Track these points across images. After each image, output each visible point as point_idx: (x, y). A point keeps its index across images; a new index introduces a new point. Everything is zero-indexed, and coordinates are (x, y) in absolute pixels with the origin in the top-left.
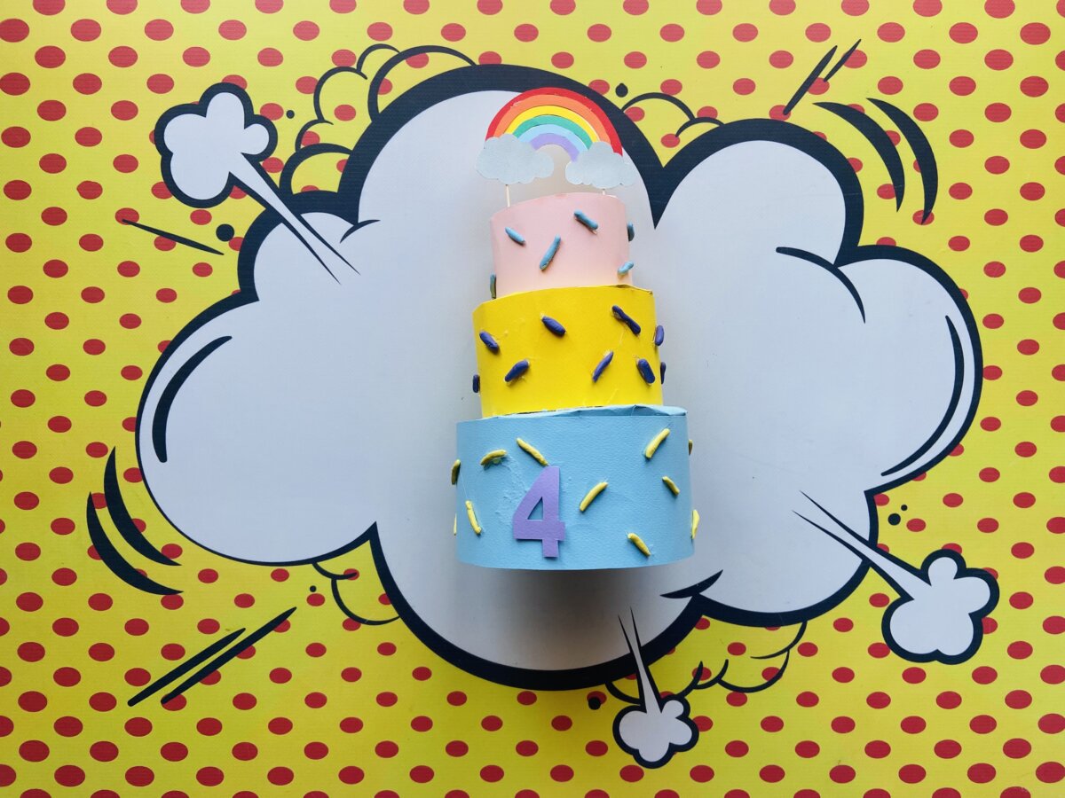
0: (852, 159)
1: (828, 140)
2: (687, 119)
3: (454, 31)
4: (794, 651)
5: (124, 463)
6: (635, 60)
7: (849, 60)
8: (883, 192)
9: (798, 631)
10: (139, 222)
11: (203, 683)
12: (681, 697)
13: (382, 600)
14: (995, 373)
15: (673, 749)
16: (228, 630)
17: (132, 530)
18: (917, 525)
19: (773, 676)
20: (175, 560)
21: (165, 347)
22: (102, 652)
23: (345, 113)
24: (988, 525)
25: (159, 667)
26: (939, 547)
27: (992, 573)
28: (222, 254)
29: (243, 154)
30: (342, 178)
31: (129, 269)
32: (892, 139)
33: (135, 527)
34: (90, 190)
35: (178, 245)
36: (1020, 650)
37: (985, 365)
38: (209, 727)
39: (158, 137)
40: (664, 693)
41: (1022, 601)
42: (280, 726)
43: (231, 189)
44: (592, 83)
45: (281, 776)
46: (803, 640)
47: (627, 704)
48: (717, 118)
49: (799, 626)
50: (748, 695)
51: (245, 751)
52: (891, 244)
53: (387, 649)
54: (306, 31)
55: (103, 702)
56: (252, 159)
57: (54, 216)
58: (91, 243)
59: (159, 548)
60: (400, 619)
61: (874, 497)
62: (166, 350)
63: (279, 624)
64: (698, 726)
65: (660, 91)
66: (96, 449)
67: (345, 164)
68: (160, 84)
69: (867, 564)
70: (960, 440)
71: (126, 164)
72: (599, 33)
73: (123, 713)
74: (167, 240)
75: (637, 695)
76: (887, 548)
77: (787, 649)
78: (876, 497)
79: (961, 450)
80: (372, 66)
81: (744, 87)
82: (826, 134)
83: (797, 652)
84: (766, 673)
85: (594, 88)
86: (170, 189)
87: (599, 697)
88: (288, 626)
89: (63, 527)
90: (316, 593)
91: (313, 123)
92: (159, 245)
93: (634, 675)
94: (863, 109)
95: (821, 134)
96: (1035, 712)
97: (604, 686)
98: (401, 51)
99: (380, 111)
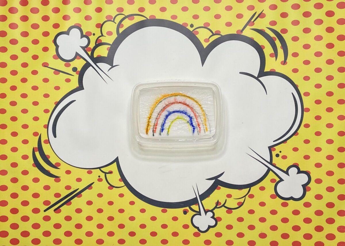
0: (262, 46)
1: (255, 40)
2: (211, 34)
3: (142, 10)
4: (247, 197)
5: (44, 138)
6: (196, 17)
7: (260, 16)
8: (271, 55)
10: (49, 66)
11: (67, 205)
12: (212, 211)
13: (120, 180)
14: (308, 110)
16: (74, 189)
17: (46, 158)
18: (284, 157)
19: (240, 205)
20: (58, 167)
21: (56, 104)
22: (36, 196)
23: (110, 33)
24: (307, 157)
25: (53, 200)
26: (292, 164)
27: (308, 172)
28: (74, 76)
29: (80, 46)
30: (108, 52)
31: (46, 80)
32: (274, 39)
34: (35, 57)
35: (61, 73)
36: (319, 197)
37: (304, 108)
38: (68, 218)
39: (55, 41)
40: (207, 209)
41: (319, 181)
42: (89, 218)
43: (77, 56)
46: (250, 193)
47: (195, 213)
48: (221, 34)
49: (249, 189)
50: (233, 210)
51: (79, 226)
52: (274, 71)
53: (121, 195)
54: (99, 10)
55: (36, 211)
56: (83, 48)
57: (25, 65)
58: (35, 73)
59: (54, 164)
60: (125, 186)
61: (271, 149)
62: (57, 104)
63: (90, 186)
64: (217, 220)
65: (203, 26)
66: (36, 134)
67: (109, 48)
68: (56, 26)
69: (269, 170)
70: (297, 131)
71: (45, 49)
72: (185, 9)
73: (42, 214)
74: (57, 72)
75: (198, 211)
76: (275, 164)
77: (245, 196)
79: (298, 134)
80: (118, 20)
81: (229, 24)
82: (254, 38)
84: (238, 204)
85: (183, 25)
86: (58, 57)
87: (187, 211)
88: (92, 188)
89: (25, 157)
90: (100, 178)
91: (100, 36)
92: (55, 73)
93: (197, 204)
94: (265, 31)
95: (252, 38)
96: (325, 217)
97: (188, 207)
98: (126, 15)
99: (120, 32)
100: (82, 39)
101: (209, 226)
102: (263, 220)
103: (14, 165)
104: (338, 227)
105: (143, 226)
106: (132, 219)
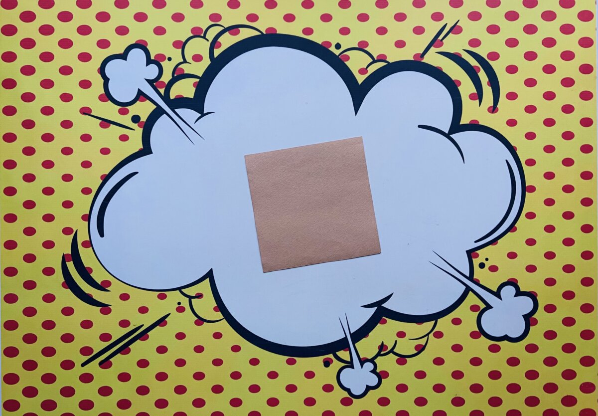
0: (456, 80)
3: (253, 17)
5: (82, 238)
6: (345, 31)
8: (472, 97)
9: (433, 325)
10: (91, 114)
11: (121, 354)
13: (215, 309)
14: (532, 189)
15: (368, 388)
16: (134, 325)
18: (494, 269)
20: (107, 289)
22: (68, 338)
23: (197, 58)
24: (531, 269)
25: (100, 345)
27: (533, 294)
28: (134, 130)
31: (86, 138)
32: (476, 70)
34: (66, 98)
35: (112, 125)
36: (550, 335)
37: (527, 185)
38: (124, 377)
41: (550, 309)
42: (162, 377)
44: (322, 43)
45: (162, 404)
46: (435, 330)
48: (387, 60)
50: (407, 359)
51: (143, 390)
53: (218, 336)
54: (178, 17)
55: (68, 365)
57: (47, 111)
58: (67, 124)
59: (100, 283)
61: (471, 254)
63: (163, 321)
65: (357, 47)
66: (67, 231)
68: (103, 44)
71: (85, 84)
72: (326, 18)
73: (78, 370)
74: (105, 123)
79: (515, 229)
80: (211, 35)
81: (400, 44)
82: (442, 68)
83: (433, 336)
84: (417, 347)
85: (323, 45)
87: (329, 361)
88: (165, 324)
89: (48, 271)
90: (181, 306)
92: (102, 125)
96: (559, 369)
97: (332, 355)
98: (226, 27)
99: (215, 57)
102: (457, 375)
103: (30, 285)
104: (581, 385)
105: (254, 389)
106: (236, 375)
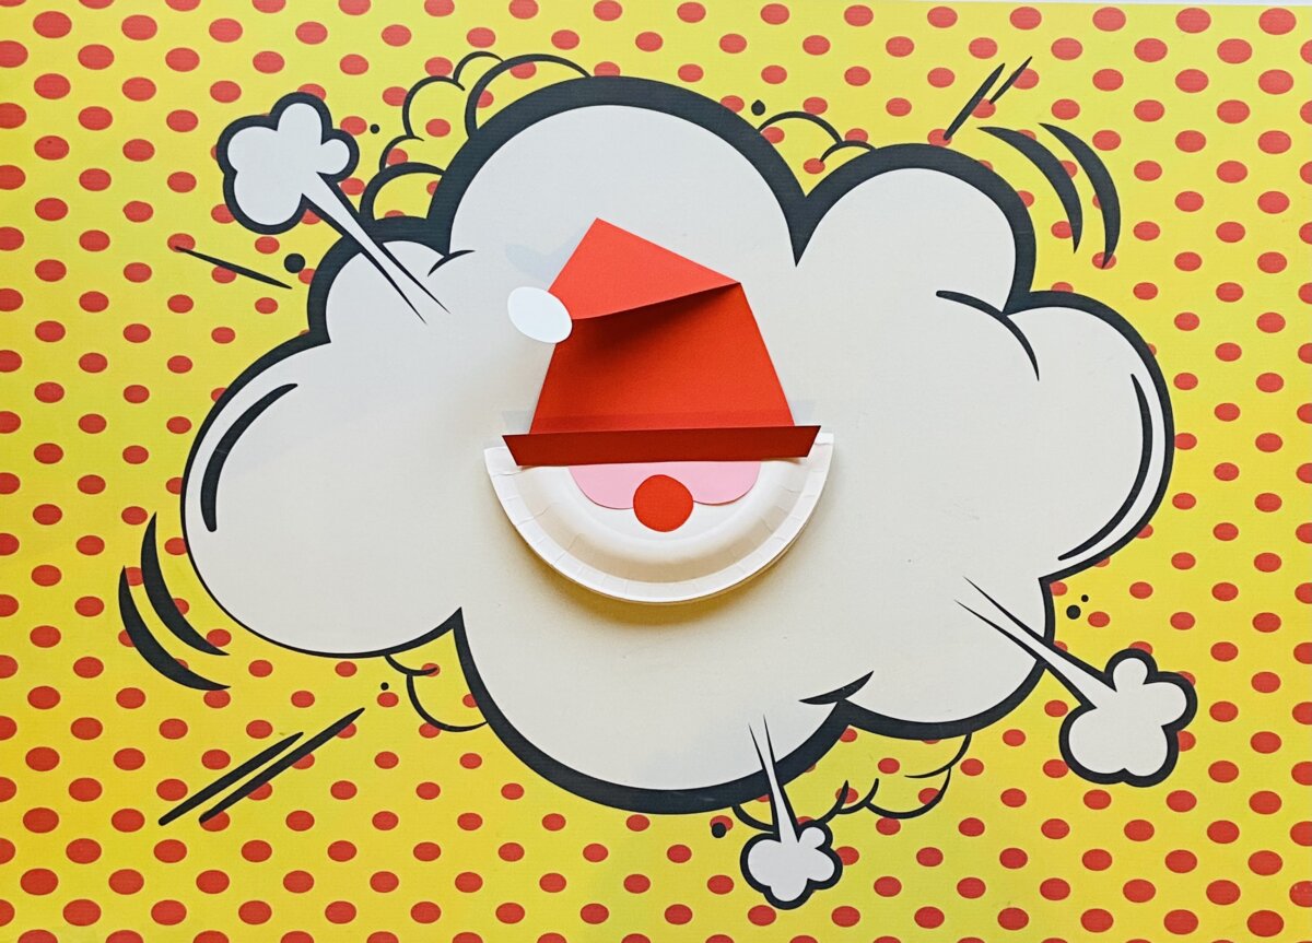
0: (1023, 192)
1: (996, 170)
2: (834, 142)
3: (566, 39)
4: (956, 768)
5: (166, 531)
6: (774, 75)
7: (1019, 78)
8: (1058, 231)
9: (961, 743)
10: (194, 250)
11: (251, 797)
13: (466, 701)
14: (1189, 442)
15: (812, 886)
16: (282, 734)
17: (172, 613)
18: (1099, 620)
19: (931, 799)
20: (221, 648)
21: (219, 396)
22: (129, 759)
23: (438, 128)
24: (1182, 621)
25: (199, 778)
26: (1126, 647)
28: (289, 288)
31: (180, 304)
32: (1068, 170)
33: (176, 609)
34: (138, 212)
35: (239, 276)
36: (1223, 772)
37: (1177, 433)
38: (256, 851)
40: (802, 818)
41: (1224, 712)
42: (342, 851)
44: (724, 99)
45: (341, 913)
46: (965, 757)
48: (868, 142)
49: (963, 738)
50: (901, 821)
51: (298, 882)
52: (1067, 290)
53: (471, 761)
54: (396, 36)
55: (128, 821)
57: (94, 241)
58: (138, 273)
59: (204, 635)
60: (487, 725)
61: (1049, 585)
62: (221, 397)
63: (346, 726)
64: (842, 859)
65: (803, 110)
66: (133, 515)
67: (436, 186)
68: (225, 92)
69: (1041, 665)
70: (1149, 519)
71: (182, 182)
72: (733, 44)
73: (152, 834)
74: (226, 271)
75: (770, 822)
76: (1065, 646)
77: (948, 767)
78: (1051, 586)
79: (1150, 532)
80: (471, 75)
81: (898, 107)
82: (992, 162)
83: (960, 772)
84: (922, 795)
85: (726, 105)
86: (232, 213)
87: (725, 823)
88: (354, 730)
89: (89, 607)
90: (388, 691)
91: (401, 139)
92: (217, 277)
93: (767, 796)
94: (1034, 136)
95: (988, 163)
96: (1243, 848)
98: (504, 59)
99: (478, 127)
100: (326, 144)
101: (809, 880)
102: (1013, 858)
103: (45, 637)
104: (1293, 888)
105: (553, 883)
106: (511, 852)
